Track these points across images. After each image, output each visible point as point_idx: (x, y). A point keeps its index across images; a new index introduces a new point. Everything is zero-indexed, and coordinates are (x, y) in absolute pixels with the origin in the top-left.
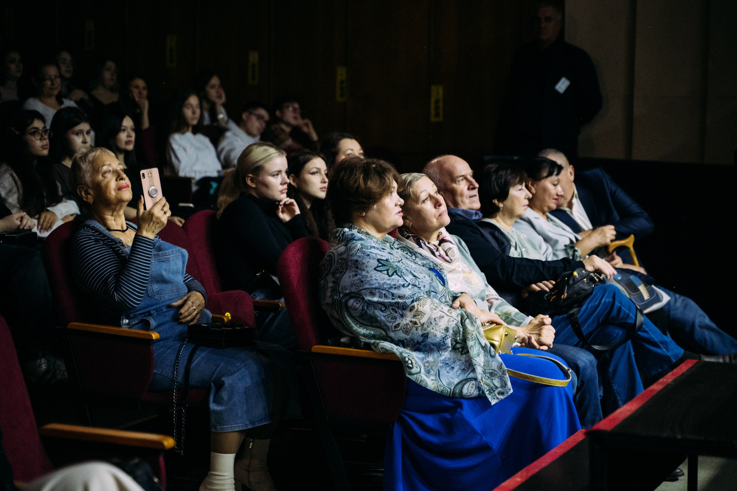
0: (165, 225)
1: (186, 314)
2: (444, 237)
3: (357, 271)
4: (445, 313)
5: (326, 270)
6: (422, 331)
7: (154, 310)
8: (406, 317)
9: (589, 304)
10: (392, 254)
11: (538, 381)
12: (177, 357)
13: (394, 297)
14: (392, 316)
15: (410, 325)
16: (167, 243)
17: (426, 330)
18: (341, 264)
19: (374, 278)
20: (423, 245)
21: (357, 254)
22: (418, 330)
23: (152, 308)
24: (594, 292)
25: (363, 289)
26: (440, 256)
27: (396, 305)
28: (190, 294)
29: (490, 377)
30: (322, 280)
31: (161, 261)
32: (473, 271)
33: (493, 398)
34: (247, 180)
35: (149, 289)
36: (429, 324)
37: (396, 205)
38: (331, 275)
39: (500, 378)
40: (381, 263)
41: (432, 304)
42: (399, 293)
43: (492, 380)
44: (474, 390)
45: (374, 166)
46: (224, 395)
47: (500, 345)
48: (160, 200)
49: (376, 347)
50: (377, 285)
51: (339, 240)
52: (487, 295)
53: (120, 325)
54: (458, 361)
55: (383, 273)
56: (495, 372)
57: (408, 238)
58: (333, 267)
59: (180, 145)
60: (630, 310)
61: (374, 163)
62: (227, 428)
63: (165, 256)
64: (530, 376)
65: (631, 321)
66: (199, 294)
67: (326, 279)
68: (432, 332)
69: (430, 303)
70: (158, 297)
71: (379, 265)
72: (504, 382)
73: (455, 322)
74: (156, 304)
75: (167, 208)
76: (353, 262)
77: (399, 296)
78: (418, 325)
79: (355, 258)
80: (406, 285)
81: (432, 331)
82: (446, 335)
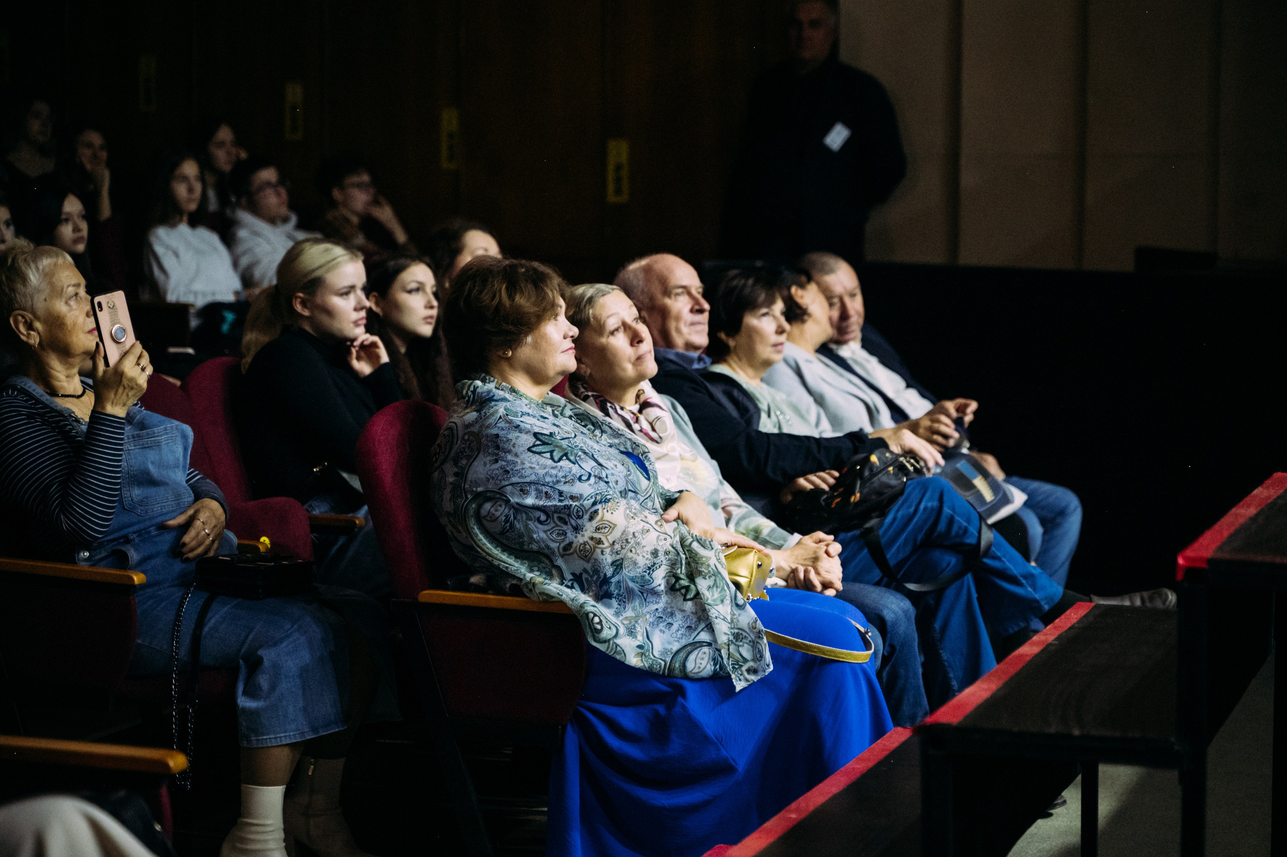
0: (145, 391)
1: (194, 543)
2: (647, 399)
3: (497, 454)
4: (651, 525)
5: (442, 453)
6: (612, 555)
7: (134, 533)
8: (584, 530)
9: (898, 511)
10: (558, 426)
11: (816, 652)
12: (178, 615)
13: (563, 498)
14: (559, 530)
15: (590, 544)
16: (156, 415)
17: (619, 554)
18: (468, 443)
19: (527, 465)
20: (611, 411)
21: (498, 425)
22: (604, 553)
23: (131, 529)
24: (907, 491)
25: (508, 485)
26: (641, 431)
27: (566, 510)
28: (198, 505)
29: (734, 641)
30: (436, 471)
31: (145, 448)
32: (698, 457)
33: (738, 679)
34: (295, 303)
35: (125, 497)
36: (623, 543)
37: (565, 338)
38: (451, 462)
39: (751, 644)
40: (540, 440)
41: (628, 508)
42: (571, 491)
43: (739, 646)
44: (706, 663)
45: (523, 270)
46: (262, 681)
47: (750, 584)
48: (133, 346)
49: (531, 590)
50: (533, 478)
51: (468, 401)
52: (722, 500)
53: (73, 561)
54: (679, 612)
55: (543, 456)
56: (744, 634)
57: (585, 399)
58: (455, 447)
59: (168, 247)
60: (968, 521)
61: (522, 266)
62: (270, 739)
63: (153, 437)
64: (802, 643)
65: (971, 540)
66: (215, 505)
67: (442, 468)
68: (630, 557)
69: (625, 507)
70: (141, 510)
71: (536, 444)
72: (759, 651)
73: (669, 541)
74: (139, 522)
75: (146, 360)
76: (489, 439)
77: (572, 496)
78: (603, 544)
79: (494, 431)
80: (584, 478)
81: (630, 555)
82: (655, 564)
